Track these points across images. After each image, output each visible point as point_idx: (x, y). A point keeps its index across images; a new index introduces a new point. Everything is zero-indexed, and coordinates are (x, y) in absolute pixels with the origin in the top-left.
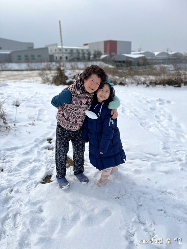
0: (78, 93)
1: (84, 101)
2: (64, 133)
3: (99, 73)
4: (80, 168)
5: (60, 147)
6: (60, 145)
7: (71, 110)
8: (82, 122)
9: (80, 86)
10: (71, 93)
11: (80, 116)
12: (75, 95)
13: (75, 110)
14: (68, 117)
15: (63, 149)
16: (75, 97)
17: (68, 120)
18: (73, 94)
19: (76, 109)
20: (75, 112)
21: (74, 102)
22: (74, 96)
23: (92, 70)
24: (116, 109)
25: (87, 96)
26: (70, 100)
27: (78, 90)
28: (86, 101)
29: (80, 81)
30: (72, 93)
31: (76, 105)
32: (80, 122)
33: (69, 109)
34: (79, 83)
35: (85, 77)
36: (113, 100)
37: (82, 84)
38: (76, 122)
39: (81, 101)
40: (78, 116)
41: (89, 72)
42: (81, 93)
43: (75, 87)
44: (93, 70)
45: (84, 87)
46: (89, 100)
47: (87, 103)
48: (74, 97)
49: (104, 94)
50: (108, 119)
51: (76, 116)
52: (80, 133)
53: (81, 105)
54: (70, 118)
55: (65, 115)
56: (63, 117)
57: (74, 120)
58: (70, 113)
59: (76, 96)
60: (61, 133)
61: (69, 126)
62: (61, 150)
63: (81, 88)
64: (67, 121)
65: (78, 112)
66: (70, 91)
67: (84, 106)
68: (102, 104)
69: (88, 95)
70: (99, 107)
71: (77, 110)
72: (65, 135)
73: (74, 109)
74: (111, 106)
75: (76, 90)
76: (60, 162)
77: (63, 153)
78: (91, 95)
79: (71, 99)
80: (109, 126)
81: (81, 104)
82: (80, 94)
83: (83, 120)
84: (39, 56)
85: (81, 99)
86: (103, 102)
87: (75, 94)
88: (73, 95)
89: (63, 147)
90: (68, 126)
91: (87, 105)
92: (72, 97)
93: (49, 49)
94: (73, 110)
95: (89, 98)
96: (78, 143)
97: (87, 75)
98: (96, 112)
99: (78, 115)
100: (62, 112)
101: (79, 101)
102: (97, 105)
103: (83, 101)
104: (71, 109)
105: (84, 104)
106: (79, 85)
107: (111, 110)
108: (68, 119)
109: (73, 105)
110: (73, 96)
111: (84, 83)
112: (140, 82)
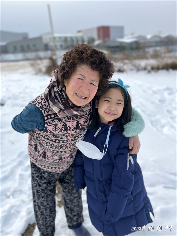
0: (55, 110)
1: (71, 124)
2: (43, 176)
3: (91, 60)
4: (77, 219)
5: (39, 198)
6: (37, 194)
7: (47, 141)
8: (72, 157)
9: (57, 94)
10: (42, 113)
11: (66, 150)
12: (50, 115)
13: (55, 142)
14: (45, 153)
15: (44, 200)
16: (51, 118)
17: (45, 158)
18: (46, 113)
19: (56, 140)
20: (55, 144)
21: (50, 128)
22: (49, 117)
23: (75, 57)
24: (137, 136)
25: (75, 113)
26: (42, 124)
27: (54, 103)
28: (74, 124)
29: (56, 84)
30: (43, 111)
31: (55, 132)
32: (69, 159)
33: (43, 139)
34: (55, 89)
35: (64, 74)
36: (130, 121)
37: (61, 91)
38: (61, 159)
39: (65, 125)
40: (61, 152)
41: (70, 61)
42: (61, 110)
43: (47, 98)
44: (78, 55)
45: (66, 95)
46: (82, 121)
47: (77, 127)
48: (48, 119)
49: (112, 110)
50: (123, 154)
51: (58, 151)
52: (71, 171)
53: (65, 132)
54: (49, 154)
55: (39, 148)
56: (36, 151)
57: (56, 157)
58: (47, 147)
59: (53, 116)
60: (38, 177)
61: (48, 167)
62: (41, 203)
63: (59, 99)
64: (43, 159)
65: (60, 144)
66: (38, 108)
67: (72, 132)
68: (110, 127)
69: (77, 111)
70: (104, 132)
71: (59, 141)
72: (45, 178)
73: (54, 140)
74: (129, 131)
75: (51, 103)
76: (43, 218)
77: (45, 206)
78: (85, 110)
79: (43, 122)
80: (127, 169)
81: (66, 129)
82: (59, 112)
83: (73, 154)
84: (34, 45)
85: (64, 121)
86: (112, 124)
87: (50, 113)
88: (47, 116)
89: (43, 197)
90: (46, 167)
91: (78, 130)
92: (45, 120)
93: (44, 38)
94: (52, 140)
95: (81, 117)
96: (70, 185)
97: (66, 69)
98: (98, 143)
99: (61, 150)
100: (33, 143)
101: (60, 125)
102: (100, 128)
103: (69, 124)
104: (48, 139)
105: (72, 128)
106: (54, 92)
107: (128, 139)
108: (44, 155)
109: (49, 133)
110: (46, 118)
111: (65, 87)
112: (140, 68)
